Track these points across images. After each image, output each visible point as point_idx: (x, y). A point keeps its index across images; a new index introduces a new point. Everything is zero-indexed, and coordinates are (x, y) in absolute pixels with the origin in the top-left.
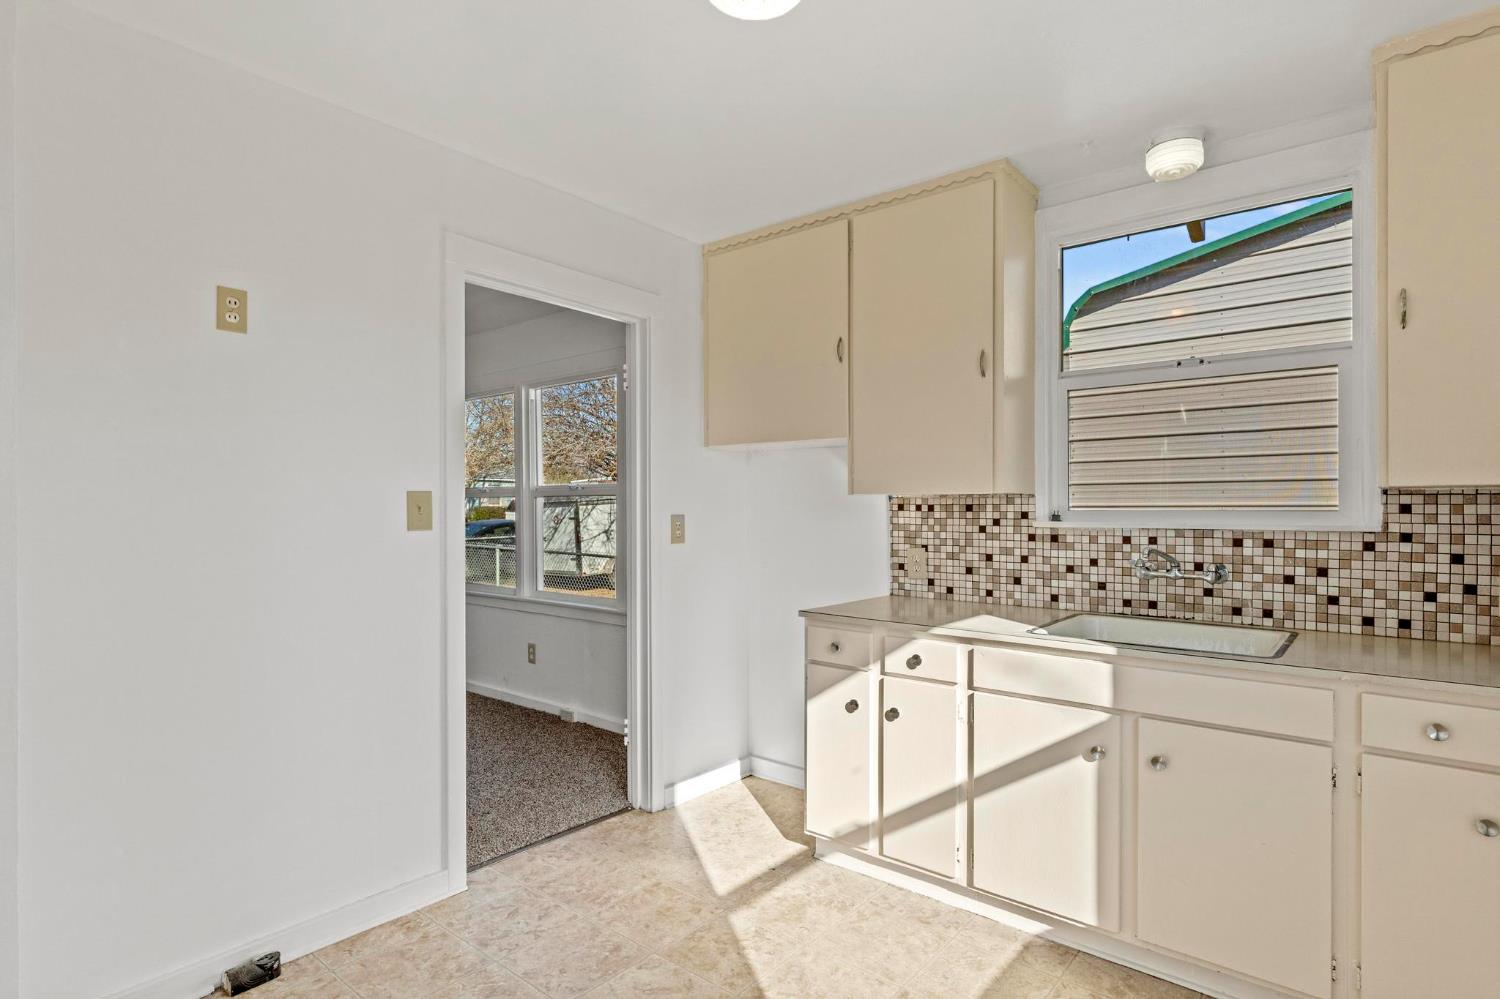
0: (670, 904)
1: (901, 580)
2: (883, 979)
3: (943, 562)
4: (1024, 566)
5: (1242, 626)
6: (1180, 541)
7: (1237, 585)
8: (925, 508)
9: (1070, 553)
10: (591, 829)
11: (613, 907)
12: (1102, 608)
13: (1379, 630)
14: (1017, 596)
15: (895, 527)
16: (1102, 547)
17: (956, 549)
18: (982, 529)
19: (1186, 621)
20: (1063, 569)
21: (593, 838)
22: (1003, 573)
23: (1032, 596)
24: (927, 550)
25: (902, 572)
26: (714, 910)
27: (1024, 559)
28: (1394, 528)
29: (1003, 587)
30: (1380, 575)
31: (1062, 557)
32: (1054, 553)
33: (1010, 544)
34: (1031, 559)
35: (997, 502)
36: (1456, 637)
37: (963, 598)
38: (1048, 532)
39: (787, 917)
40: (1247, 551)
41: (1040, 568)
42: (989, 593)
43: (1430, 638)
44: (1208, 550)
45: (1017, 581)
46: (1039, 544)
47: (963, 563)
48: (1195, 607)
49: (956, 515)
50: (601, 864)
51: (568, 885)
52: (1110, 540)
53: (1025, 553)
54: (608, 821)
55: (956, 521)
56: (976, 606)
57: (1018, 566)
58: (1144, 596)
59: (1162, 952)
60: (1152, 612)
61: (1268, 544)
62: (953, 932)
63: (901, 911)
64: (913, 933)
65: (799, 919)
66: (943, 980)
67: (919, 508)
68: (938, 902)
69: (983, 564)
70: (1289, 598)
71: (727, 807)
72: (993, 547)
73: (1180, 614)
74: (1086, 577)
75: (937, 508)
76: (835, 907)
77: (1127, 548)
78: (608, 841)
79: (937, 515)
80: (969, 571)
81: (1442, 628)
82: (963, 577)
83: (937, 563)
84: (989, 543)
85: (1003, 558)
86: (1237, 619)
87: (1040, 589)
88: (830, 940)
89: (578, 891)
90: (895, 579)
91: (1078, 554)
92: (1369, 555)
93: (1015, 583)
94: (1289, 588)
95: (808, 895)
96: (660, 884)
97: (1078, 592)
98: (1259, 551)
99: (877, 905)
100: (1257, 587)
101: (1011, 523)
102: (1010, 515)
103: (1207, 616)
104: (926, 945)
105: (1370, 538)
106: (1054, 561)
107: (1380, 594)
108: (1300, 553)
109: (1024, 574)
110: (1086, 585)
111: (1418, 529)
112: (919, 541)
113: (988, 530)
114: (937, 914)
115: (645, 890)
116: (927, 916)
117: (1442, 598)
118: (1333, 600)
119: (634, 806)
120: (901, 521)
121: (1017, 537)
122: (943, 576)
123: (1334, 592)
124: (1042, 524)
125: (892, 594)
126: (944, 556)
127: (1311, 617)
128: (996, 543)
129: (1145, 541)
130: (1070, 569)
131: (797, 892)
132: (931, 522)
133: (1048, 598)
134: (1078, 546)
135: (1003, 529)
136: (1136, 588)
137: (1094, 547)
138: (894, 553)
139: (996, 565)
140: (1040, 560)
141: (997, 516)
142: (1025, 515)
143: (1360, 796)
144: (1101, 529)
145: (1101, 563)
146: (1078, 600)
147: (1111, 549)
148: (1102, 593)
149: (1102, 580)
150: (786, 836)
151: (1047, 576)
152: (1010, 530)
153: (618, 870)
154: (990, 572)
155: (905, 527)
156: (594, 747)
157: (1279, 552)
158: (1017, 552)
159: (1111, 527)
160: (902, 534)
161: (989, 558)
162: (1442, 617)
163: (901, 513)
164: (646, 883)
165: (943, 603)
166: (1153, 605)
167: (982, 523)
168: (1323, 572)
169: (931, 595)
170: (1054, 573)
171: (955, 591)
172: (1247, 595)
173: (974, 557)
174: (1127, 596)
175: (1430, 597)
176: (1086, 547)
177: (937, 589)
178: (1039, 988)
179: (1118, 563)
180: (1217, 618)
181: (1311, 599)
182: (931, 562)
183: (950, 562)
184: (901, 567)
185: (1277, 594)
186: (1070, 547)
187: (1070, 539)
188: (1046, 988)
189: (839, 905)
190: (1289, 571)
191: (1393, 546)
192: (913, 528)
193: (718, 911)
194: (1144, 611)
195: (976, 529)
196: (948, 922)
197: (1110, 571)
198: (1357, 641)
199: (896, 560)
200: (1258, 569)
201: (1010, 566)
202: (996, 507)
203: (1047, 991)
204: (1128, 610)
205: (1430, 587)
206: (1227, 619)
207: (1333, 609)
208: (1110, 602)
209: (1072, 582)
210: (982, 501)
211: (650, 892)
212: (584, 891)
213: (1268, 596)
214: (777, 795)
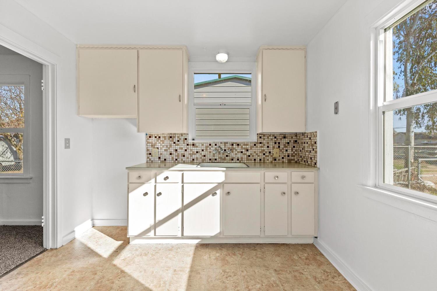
0: (83, 276)
1: (150, 158)
2: (167, 269)
3: (163, 152)
4: (186, 152)
5: (233, 163)
6: (221, 145)
7: (232, 154)
8: (158, 137)
9: (197, 148)
10: (29, 263)
11: (56, 286)
12: (204, 161)
13: (256, 161)
14: (184, 160)
15: (148, 143)
16: (205, 147)
17: (167, 148)
18: (174, 143)
19: (223, 162)
20: (195, 152)
21: (32, 266)
22: (180, 154)
23: (188, 159)
24: (158, 149)
25: (150, 156)
26: (102, 271)
27: (186, 150)
28: (259, 141)
29: (180, 158)
30: (257, 150)
31: (195, 149)
32: (193, 148)
33: (182, 147)
34: (187, 150)
35: (178, 136)
36: (268, 162)
37: (169, 161)
38: (192, 143)
39: (130, 263)
40: (234, 147)
41: (190, 152)
42: (176, 160)
43: (264, 162)
44: (227, 147)
45: (184, 156)
46: (189, 146)
47: (169, 152)
48: (224, 159)
49: (167, 139)
50: (41, 273)
51: (27, 287)
52: (206, 145)
53: (186, 149)
54: (36, 257)
55: (167, 141)
56: (173, 163)
57: (184, 152)
58: (214, 158)
59: (229, 237)
60: (216, 161)
61: (238, 145)
62: (179, 250)
63: (163, 250)
64: (169, 254)
65: (134, 263)
66: (183, 263)
67: (156, 137)
68: (171, 244)
69: (175, 152)
70: (242, 156)
71: (89, 238)
72: (177, 147)
73: (221, 161)
74: (201, 154)
75: (161, 137)
76: (143, 255)
77: (210, 146)
78: (41, 264)
79: (161, 139)
80: (171, 154)
81: (266, 160)
82: (169, 156)
83: (161, 152)
84: (176, 146)
85: (180, 150)
86: (232, 161)
87: (190, 158)
88: (147, 265)
89: (35, 287)
90: (148, 158)
91: (199, 148)
92: (255, 147)
93: (183, 157)
94: (242, 154)
95: (133, 255)
96: (74, 271)
97: (199, 158)
98: (236, 146)
99: (155, 250)
100: (236, 154)
101: (182, 141)
102: (182, 139)
103: (227, 161)
104: (174, 256)
105: (255, 143)
106: (193, 151)
107: (257, 154)
108: (244, 147)
109: (186, 154)
110: (201, 156)
111: (262, 141)
112: (156, 147)
113: (176, 143)
114: (173, 247)
115: (68, 275)
116: (171, 249)
117: (266, 154)
118: (249, 156)
119: (47, 248)
120: (150, 141)
121: (184, 145)
122: (163, 156)
123: (249, 154)
124: (190, 142)
125: (147, 162)
126: (163, 150)
127: (246, 160)
128: (178, 146)
129: (214, 145)
130: (197, 152)
131: (129, 255)
132: (160, 141)
133: (192, 160)
134: (199, 147)
135: (180, 143)
136: (212, 156)
137: (203, 147)
138: (148, 150)
139: (178, 152)
140: (190, 150)
141: (178, 139)
142: (186, 139)
143: (265, 192)
144: (204, 142)
145: (204, 150)
146: (199, 160)
147: (207, 147)
148: (205, 158)
149: (205, 154)
150: (117, 240)
151: (192, 154)
152: (182, 143)
153: (51, 273)
154: (176, 154)
155: (151, 143)
156: (15, 233)
157: (240, 146)
158: (184, 148)
159: (207, 142)
160: (150, 144)
161: (176, 150)
162: (266, 158)
163: (150, 139)
164: (67, 273)
165: (163, 163)
166: (216, 160)
167: (174, 141)
168: (247, 150)
169: (160, 161)
170: (193, 154)
171: (167, 160)
172: (234, 156)
173: (172, 150)
174: (210, 158)
175: (264, 154)
176: (201, 147)
177: (161, 160)
178: (205, 255)
179: (208, 150)
180: (229, 161)
181: (246, 156)
182: (159, 152)
183: (165, 152)
184: (150, 154)
185: (239, 155)
186: (197, 147)
187: (197, 145)
188: (206, 255)
189: (144, 254)
190: (242, 151)
191: (259, 145)
192: (154, 143)
193: (104, 271)
194: (214, 161)
195: (173, 143)
196: (177, 248)
197: (206, 152)
198: (253, 164)
199: (148, 152)
200: (236, 150)
201: (182, 152)
202: (178, 137)
203: (207, 255)
204: (210, 161)
205: (264, 152)
206: (231, 161)
207: (249, 158)
208: (206, 160)
209: (198, 155)
210: (174, 135)
211: (72, 275)
212: (38, 286)
213: (238, 156)
214: (107, 230)
